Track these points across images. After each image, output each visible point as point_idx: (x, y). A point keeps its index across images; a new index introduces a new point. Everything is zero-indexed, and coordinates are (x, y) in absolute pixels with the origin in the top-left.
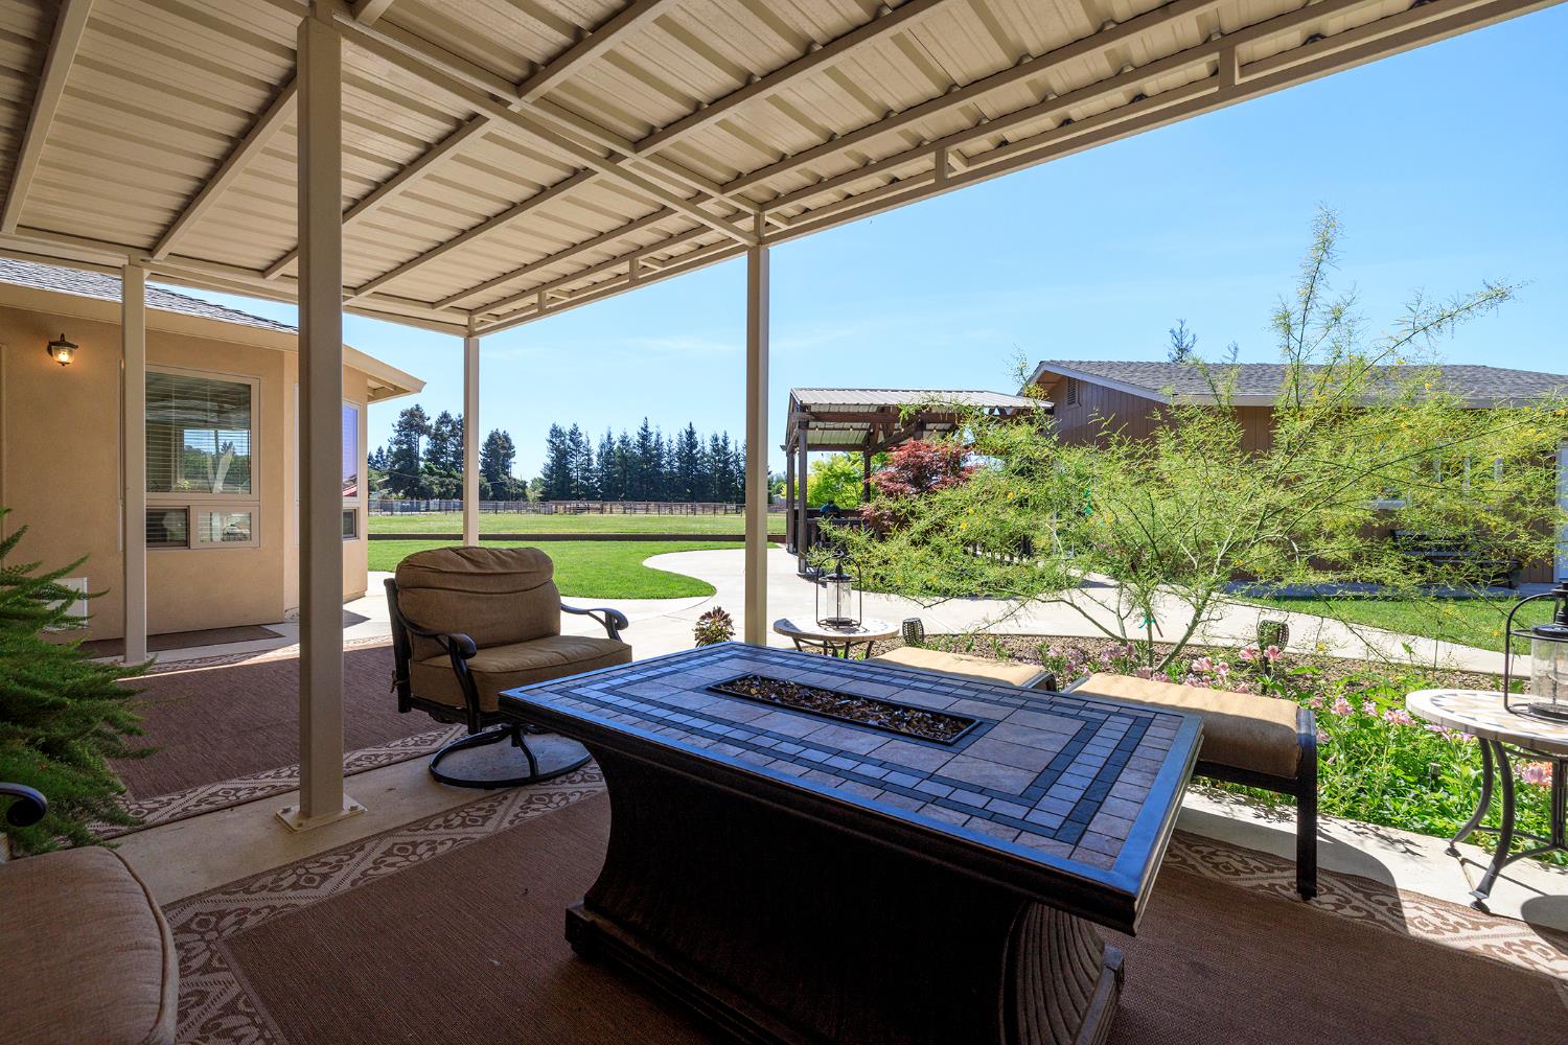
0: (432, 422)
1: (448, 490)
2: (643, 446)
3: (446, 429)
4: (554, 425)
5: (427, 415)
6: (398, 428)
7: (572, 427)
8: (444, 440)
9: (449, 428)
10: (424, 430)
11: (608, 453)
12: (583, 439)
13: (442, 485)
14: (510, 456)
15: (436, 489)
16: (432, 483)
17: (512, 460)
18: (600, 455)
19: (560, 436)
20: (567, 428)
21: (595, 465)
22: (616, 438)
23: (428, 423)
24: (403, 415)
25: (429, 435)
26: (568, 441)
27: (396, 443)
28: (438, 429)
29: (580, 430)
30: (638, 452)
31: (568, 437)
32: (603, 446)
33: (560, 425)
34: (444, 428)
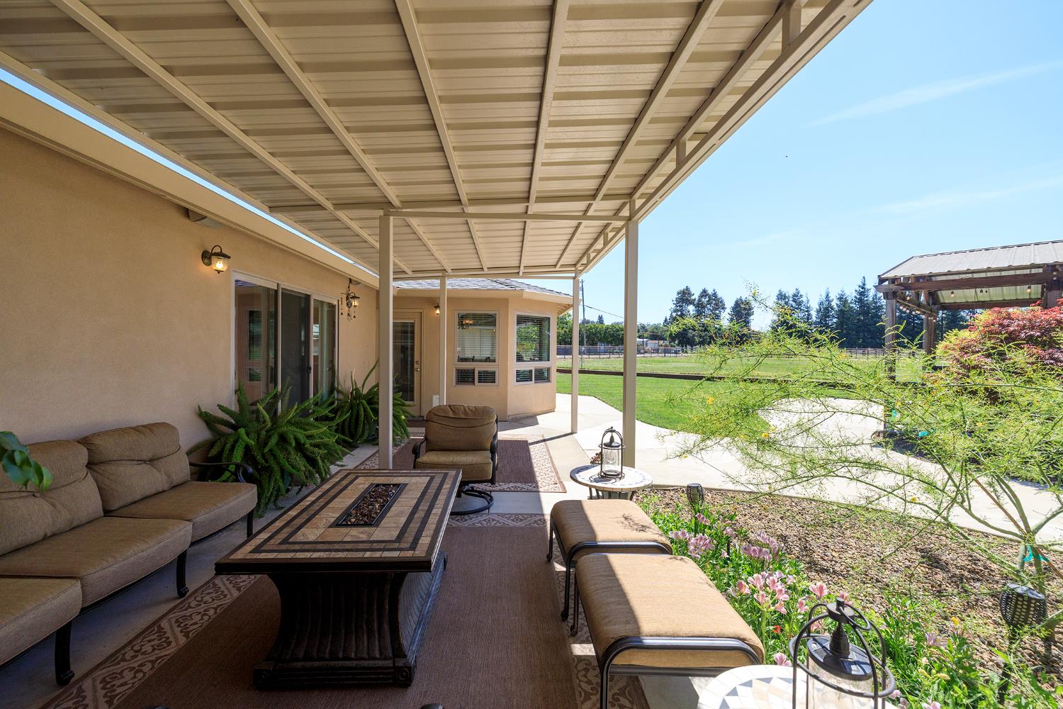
0: (696, 296)
1: (704, 339)
2: (860, 301)
3: (705, 300)
4: (780, 291)
5: (693, 293)
6: (675, 302)
7: (794, 291)
8: (703, 307)
9: (707, 299)
10: (691, 302)
11: (826, 309)
12: (804, 299)
13: (700, 337)
14: (749, 315)
15: (697, 339)
16: (694, 335)
17: (751, 317)
18: (818, 311)
19: (785, 299)
20: (790, 292)
21: (814, 319)
22: (834, 296)
23: (693, 297)
24: (678, 294)
25: (694, 305)
26: (791, 302)
27: (675, 311)
28: (700, 300)
29: (801, 293)
30: (856, 307)
31: (791, 299)
32: (821, 304)
33: (784, 291)
34: (703, 300)
